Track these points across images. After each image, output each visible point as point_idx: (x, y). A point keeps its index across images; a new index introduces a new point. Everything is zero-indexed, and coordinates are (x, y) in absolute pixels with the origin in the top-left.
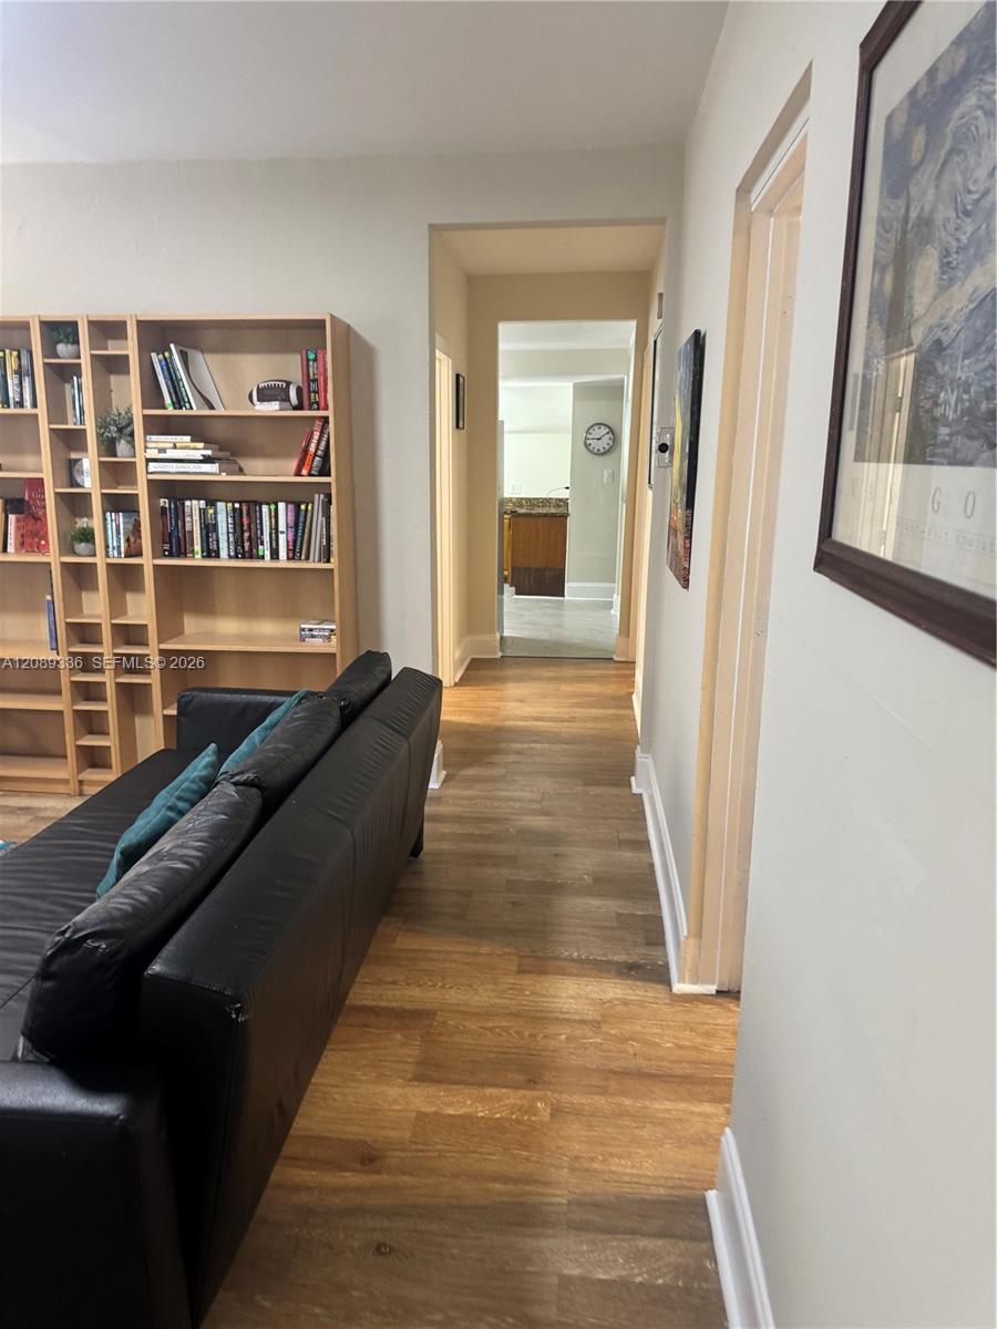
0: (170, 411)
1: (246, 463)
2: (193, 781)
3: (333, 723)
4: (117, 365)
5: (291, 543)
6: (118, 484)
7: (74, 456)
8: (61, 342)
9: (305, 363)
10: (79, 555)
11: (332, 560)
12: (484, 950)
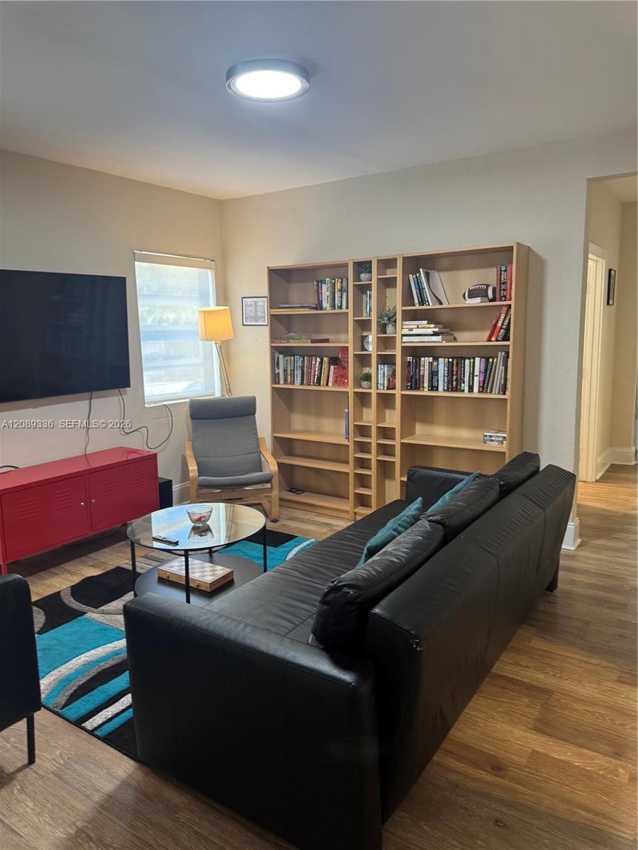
0: (417, 307)
1: (457, 335)
2: (408, 517)
3: (494, 494)
4: (390, 283)
5: (481, 382)
6: (386, 348)
7: (365, 334)
8: (362, 272)
9: (499, 273)
10: (363, 388)
11: (507, 393)
12: (593, 661)
